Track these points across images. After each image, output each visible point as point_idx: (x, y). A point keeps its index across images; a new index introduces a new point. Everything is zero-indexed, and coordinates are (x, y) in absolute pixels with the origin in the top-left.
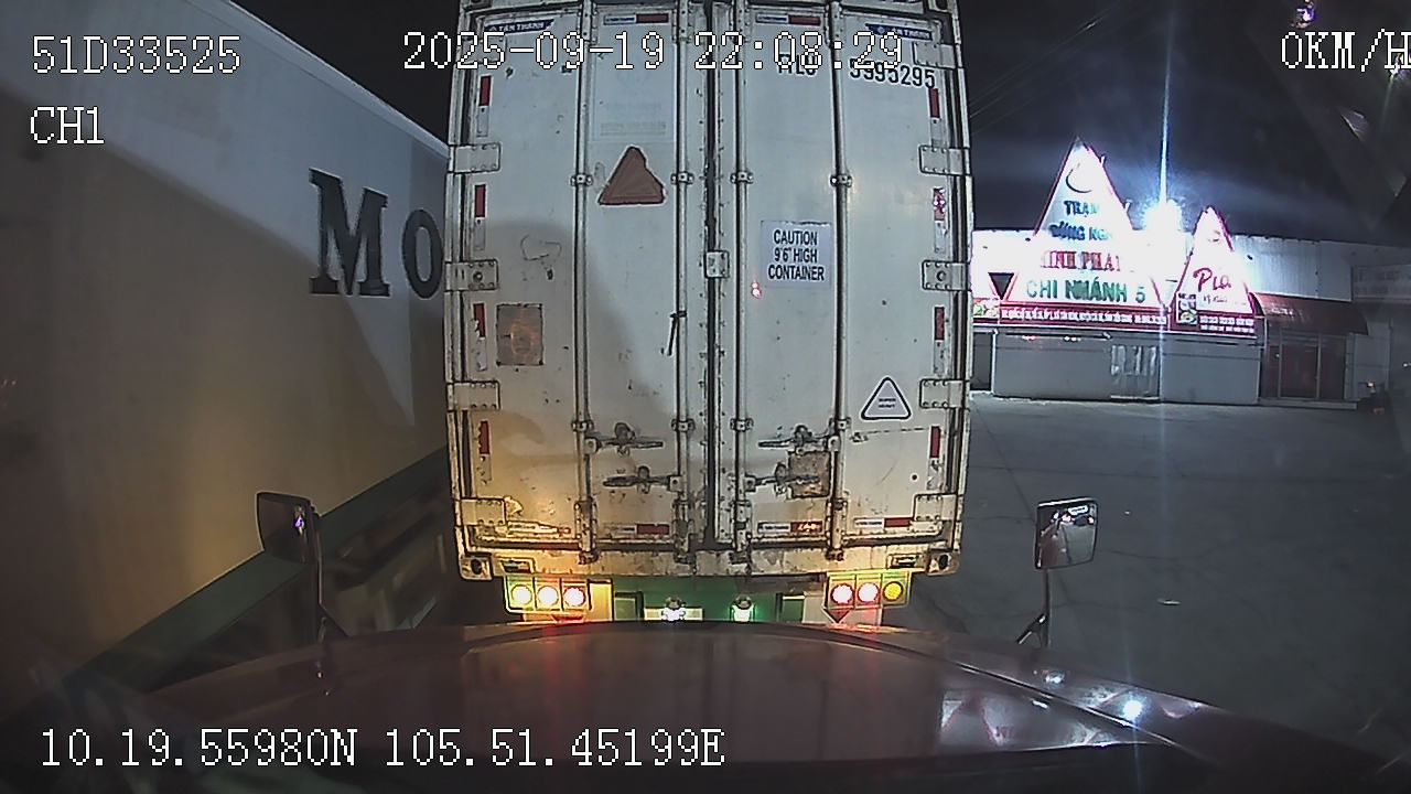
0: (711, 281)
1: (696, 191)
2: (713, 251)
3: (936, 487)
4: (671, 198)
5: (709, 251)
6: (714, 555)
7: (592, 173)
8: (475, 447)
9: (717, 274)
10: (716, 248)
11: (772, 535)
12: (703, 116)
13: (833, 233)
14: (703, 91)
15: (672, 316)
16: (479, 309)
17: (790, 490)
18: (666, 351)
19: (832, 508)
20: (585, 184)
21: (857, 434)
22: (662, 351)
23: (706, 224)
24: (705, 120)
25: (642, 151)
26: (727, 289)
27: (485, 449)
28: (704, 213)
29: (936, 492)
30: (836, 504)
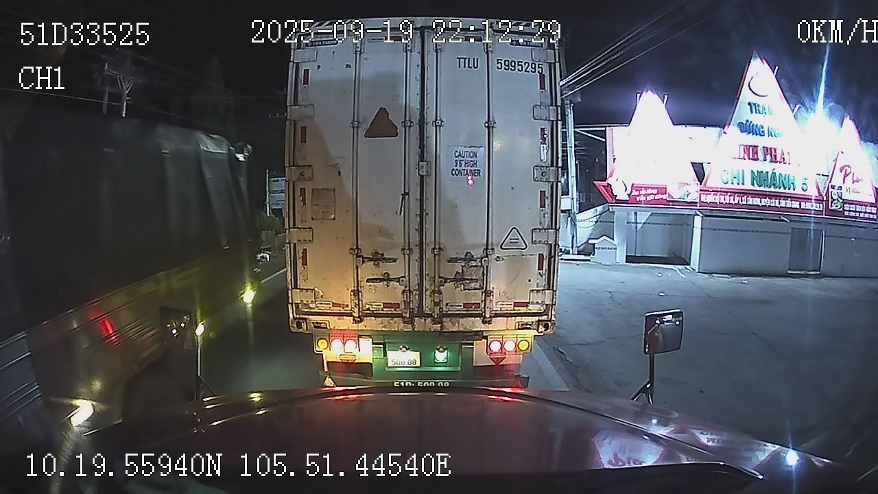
0: (422, 177)
1: (415, 130)
2: (423, 161)
3: (542, 287)
4: (402, 135)
5: (421, 161)
6: (423, 320)
7: (361, 121)
8: (300, 262)
9: (425, 174)
10: (425, 159)
11: (453, 310)
12: (419, 92)
13: (485, 152)
14: (419, 78)
15: (402, 194)
16: (303, 190)
17: (462, 286)
18: (399, 213)
19: (485, 296)
20: (357, 127)
21: (498, 257)
22: (397, 213)
23: (420, 147)
24: (420, 93)
25: (387, 109)
26: (430, 182)
27: (304, 263)
28: (418, 142)
29: (542, 288)
30: (488, 293)
